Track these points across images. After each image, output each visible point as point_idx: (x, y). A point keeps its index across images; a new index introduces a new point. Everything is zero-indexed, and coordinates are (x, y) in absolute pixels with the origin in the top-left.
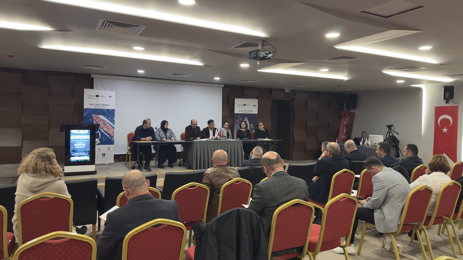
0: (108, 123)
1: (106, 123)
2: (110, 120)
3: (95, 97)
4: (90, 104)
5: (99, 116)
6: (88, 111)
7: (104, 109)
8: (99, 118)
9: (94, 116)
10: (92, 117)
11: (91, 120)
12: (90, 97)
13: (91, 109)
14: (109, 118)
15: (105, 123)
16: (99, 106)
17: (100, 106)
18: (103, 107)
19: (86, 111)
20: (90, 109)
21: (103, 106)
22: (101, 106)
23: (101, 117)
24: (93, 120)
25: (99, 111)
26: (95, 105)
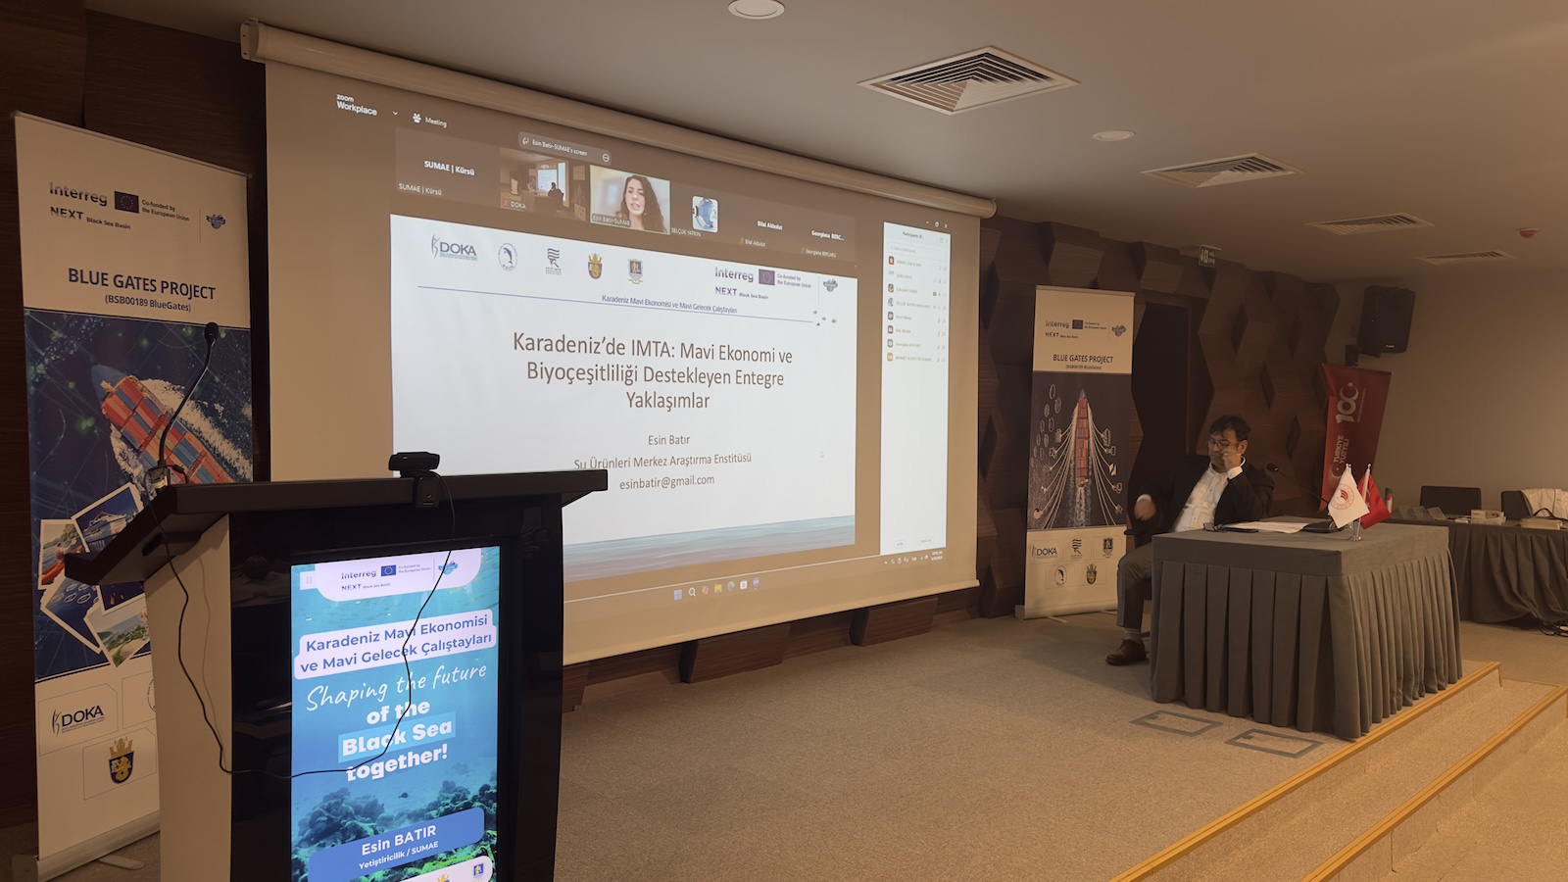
0: (208, 446)
1: (200, 448)
2: (217, 424)
3: (111, 213)
4: (74, 275)
5: (149, 383)
6: (57, 334)
7: (181, 325)
8: (150, 405)
9: (110, 384)
10: (92, 399)
11: (86, 424)
12: (68, 200)
13: (80, 317)
14: (217, 406)
15: (193, 451)
16: (140, 294)
17: (148, 296)
18: (168, 306)
19: (43, 338)
20: (71, 322)
21: (167, 296)
22: (160, 297)
23: (164, 394)
24: (104, 424)
25: (145, 342)
26: (110, 282)
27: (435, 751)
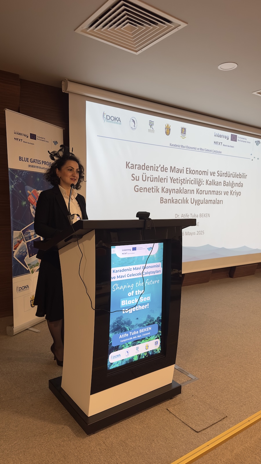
27: (146, 305)
